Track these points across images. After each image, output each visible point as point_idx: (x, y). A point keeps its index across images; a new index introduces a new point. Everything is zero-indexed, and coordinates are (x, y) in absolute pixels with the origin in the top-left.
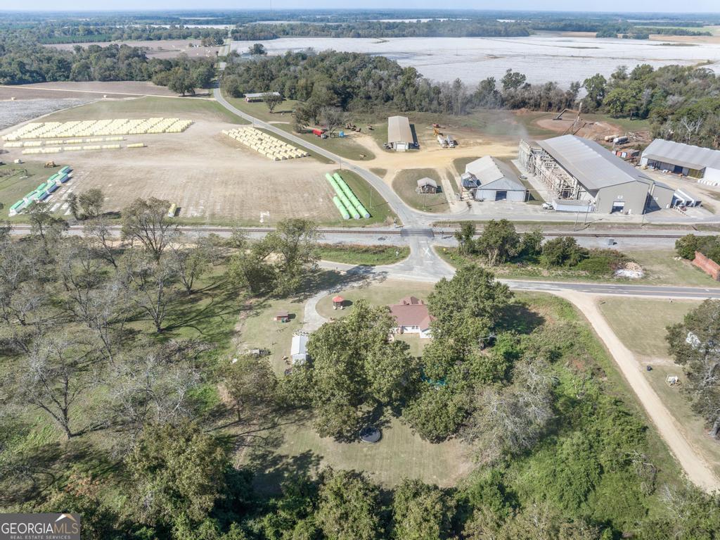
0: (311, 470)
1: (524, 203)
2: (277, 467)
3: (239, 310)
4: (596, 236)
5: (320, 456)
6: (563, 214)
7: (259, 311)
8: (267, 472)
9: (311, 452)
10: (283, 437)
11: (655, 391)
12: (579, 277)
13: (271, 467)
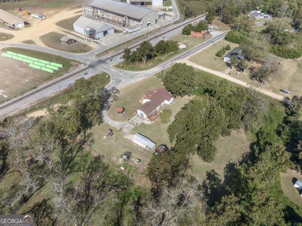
0: (218, 177)
1: (115, 34)
2: (209, 187)
3: (80, 146)
4: (156, 37)
5: (212, 170)
6: (134, 33)
7: (90, 139)
8: (210, 193)
9: (208, 172)
10: (192, 177)
11: (239, 80)
12: (173, 55)
13: (208, 190)
